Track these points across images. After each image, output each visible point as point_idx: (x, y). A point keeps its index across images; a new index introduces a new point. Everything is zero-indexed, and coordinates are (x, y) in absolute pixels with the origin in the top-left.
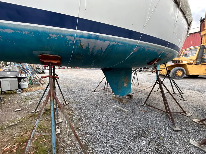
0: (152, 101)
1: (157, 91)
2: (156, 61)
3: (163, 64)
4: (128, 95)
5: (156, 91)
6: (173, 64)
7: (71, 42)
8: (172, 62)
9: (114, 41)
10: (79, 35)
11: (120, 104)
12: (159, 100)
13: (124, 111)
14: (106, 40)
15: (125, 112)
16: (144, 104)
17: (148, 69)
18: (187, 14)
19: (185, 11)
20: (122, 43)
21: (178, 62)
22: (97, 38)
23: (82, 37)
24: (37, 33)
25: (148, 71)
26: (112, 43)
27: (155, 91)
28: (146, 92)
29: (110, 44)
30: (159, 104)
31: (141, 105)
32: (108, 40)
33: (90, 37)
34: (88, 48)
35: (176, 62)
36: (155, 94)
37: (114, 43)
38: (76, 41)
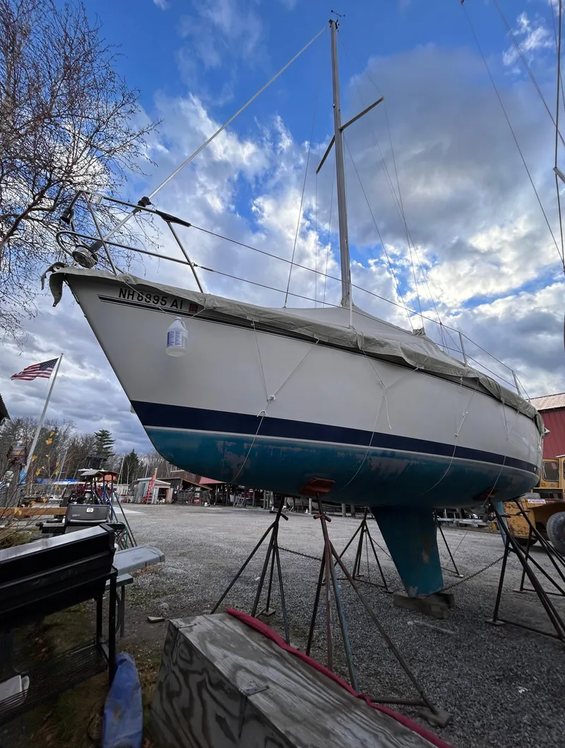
0: (515, 615)
1: (522, 588)
2: (492, 494)
3: (510, 500)
4: (438, 594)
5: (518, 590)
6: (543, 502)
7: (360, 462)
8: (537, 495)
9: (416, 459)
10: (371, 453)
11: (423, 618)
12: (533, 614)
13: (446, 633)
14: (406, 458)
15: (449, 635)
16: (495, 620)
17: (465, 517)
18: (520, 408)
19: (515, 406)
20: (426, 462)
21: (556, 496)
22: (393, 455)
23: (375, 454)
24: (325, 451)
25: (466, 525)
26: (412, 462)
27: (516, 590)
28: (488, 592)
29: (409, 464)
30: (537, 623)
31: (486, 622)
32: (408, 457)
33: (384, 454)
34: (378, 469)
35: (552, 496)
36: (517, 599)
37: (416, 462)
38: (366, 461)
